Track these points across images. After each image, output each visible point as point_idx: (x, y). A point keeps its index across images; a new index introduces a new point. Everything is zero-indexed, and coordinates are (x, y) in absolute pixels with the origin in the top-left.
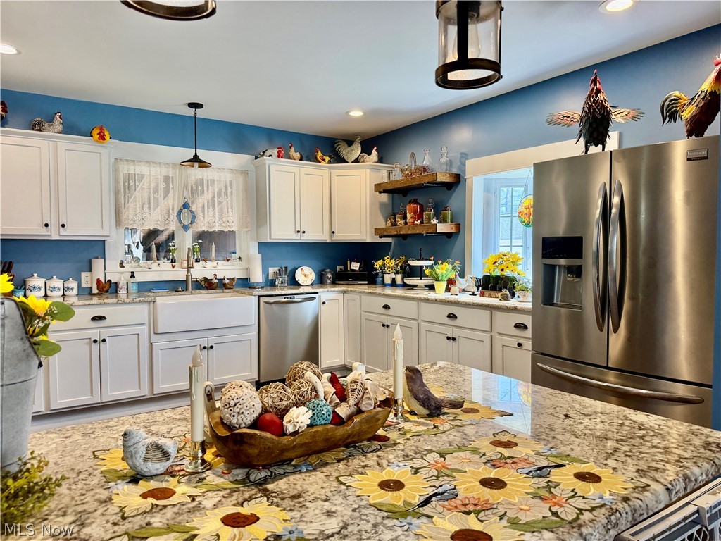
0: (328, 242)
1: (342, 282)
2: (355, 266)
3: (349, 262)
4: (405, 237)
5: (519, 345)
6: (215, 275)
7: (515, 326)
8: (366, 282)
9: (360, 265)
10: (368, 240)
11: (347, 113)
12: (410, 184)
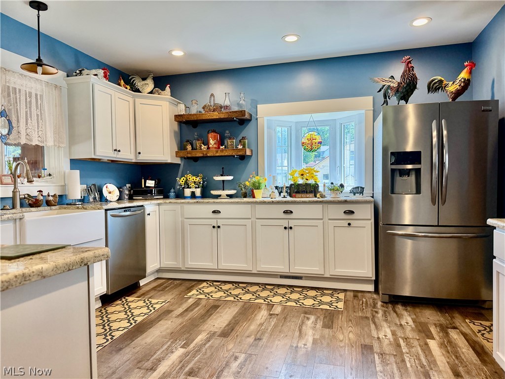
0: (133, 161)
1: (141, 198)
2: (151, 183)
3: (143, 180)
4: (196, 159)
5: (349, 224)
6: (40, 191)
7: (344, 212)
8: (162, 197)
9: (155, 183)
10: (169, 161)
11: (170, 52)
12: (218, 117)
